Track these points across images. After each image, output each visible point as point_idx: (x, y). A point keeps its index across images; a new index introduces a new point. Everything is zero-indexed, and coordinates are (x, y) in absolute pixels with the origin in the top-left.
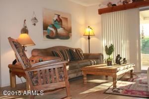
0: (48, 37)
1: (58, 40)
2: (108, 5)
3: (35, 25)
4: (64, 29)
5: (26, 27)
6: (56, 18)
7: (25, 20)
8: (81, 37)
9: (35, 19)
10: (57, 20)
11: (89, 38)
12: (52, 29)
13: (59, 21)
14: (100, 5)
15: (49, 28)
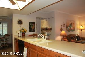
0: (68, 31)
5: (62, 28)
6: (70, 23)
11: (82, 30)
12: (69, 28)
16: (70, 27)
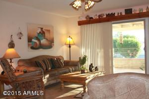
1: (41, 50)
2: (86, 18)
3: (20, 38)
4: (47, 39)
5: (12, 41)
7: (12, 36)
8: (63, 45)
9: (21, 33)
10: (40, 32)
12: (36, 41)
13: (42, 33)
14: (79, 18)
15: (33, 40)
16: (39, 40)
